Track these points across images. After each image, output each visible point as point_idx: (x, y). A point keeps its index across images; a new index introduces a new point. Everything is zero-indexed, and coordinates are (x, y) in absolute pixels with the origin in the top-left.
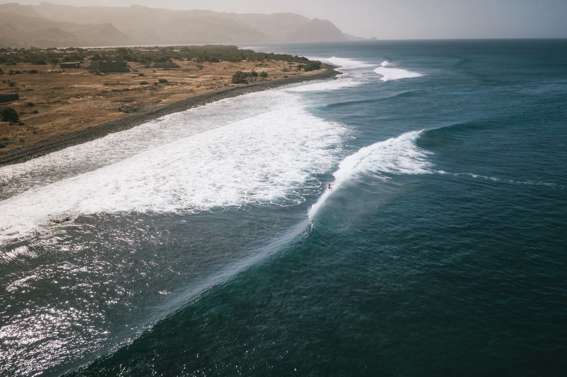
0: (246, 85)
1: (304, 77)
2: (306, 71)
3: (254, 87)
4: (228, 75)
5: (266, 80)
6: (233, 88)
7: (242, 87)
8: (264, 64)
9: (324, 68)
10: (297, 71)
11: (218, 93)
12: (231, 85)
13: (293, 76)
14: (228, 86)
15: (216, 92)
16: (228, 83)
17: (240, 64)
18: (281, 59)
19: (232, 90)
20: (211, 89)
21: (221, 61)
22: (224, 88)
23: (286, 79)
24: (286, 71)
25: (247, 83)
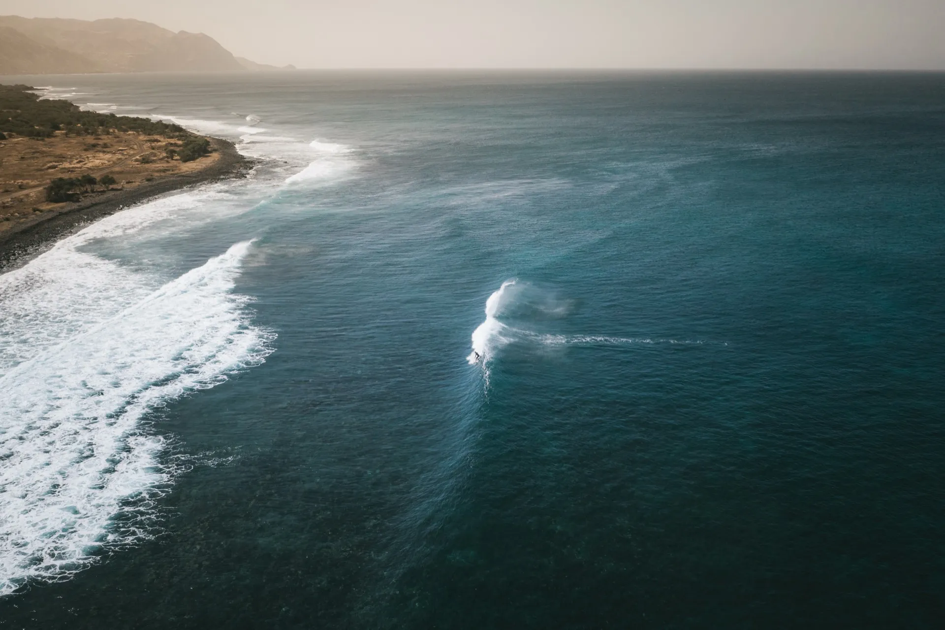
0: (75, 206)
1: (183, 176)
2: (185, 161)
3: (93, 209)
4: (33, 177)
5: (113, 189)
6: (50, 215)
7: (70, 212)
8: (101, 142)
9: (215, 150)
10: (168, 162)
11: (24, 232)
12: (45, 207)
13: (162, 174)
14: (41, 211)
15: (18, 229)
16: (38, 201)
17: (51, 145)
18: (131, 129)
19: (49, 220)
20: (6, 223)
21: (11, 136)
22: (33, 219)
23: (150, 183)
24: (147, 162)
25: (78, 201)
